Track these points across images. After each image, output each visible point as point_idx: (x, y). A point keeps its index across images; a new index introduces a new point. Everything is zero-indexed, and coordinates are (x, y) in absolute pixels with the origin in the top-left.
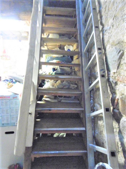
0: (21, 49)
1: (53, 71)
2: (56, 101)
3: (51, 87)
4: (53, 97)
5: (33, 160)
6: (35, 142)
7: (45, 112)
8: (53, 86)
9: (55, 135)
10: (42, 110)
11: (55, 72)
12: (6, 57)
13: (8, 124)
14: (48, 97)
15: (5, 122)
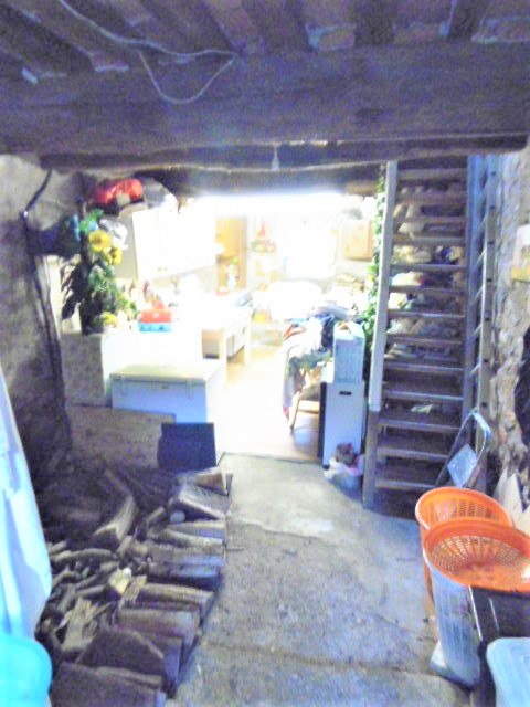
0: (305, 222)
1: (409, 299)
2: (414, 356)
3: (405, 331)
6: (383, 409)
8: (409, 329)
10: (392, 366)
11: (411, 302)
12: (266, 245)
13: (346, 380)
14: (401, 350)
15: (342, 376)
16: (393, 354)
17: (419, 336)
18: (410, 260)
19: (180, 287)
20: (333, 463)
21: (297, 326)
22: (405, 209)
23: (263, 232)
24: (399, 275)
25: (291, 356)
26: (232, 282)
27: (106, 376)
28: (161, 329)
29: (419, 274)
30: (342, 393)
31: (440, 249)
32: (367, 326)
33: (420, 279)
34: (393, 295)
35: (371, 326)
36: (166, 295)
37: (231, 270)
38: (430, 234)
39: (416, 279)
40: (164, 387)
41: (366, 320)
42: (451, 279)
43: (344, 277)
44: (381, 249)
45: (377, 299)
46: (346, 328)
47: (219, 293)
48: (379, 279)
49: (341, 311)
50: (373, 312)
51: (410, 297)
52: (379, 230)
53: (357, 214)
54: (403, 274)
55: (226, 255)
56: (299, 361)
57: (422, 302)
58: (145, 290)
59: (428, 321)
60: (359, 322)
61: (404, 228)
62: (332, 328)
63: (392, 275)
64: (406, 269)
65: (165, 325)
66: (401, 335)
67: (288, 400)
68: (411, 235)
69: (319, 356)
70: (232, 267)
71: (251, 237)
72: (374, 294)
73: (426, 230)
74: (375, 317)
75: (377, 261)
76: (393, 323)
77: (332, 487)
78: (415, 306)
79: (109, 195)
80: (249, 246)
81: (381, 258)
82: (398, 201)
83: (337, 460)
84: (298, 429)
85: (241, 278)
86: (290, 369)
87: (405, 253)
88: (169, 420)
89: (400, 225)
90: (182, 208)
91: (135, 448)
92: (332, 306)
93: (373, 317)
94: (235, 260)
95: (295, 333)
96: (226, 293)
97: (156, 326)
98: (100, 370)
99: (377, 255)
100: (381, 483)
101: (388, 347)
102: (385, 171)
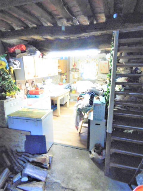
0: (88, 62)
1: (123, 87)
2: (126, 109)
3: (122, 100)
4: (124, 107)
5: (112, 141)
6: (113, 131)
7: (119, 115)
8: (123, 99)
9: (125, 131)
10: (117, 114)
11: (124, 88)
12: (76, 70)
13: (98, 120)
14: (120, 107)
15: (97, 118)
16: (117, 108)
17: (128, 102)
18: (123, 73)
19: (45, 82)
20: (93, 152)
21: (81, 96)
22: (121, 54)
23: (75, 65)
24: (119, 78)
25: (78, 108)
26: (64, 81)
27: (6, 116)
28: (36, 97)
29: (126, 78)
30: (96, 124)
31: (134, 68)
32: (107, 98)
33: (127, 80)
34: (117, 85)
35: (108, 98)
36: (40, 85)
37: (64, 77)
38: (131, 63)
39: (125, 80)
40: (26, 121)
41: (106, 95)
42: (139, 80)
43: (100, 79)
44: (112, 68)
45: (110, 87)
46: (99, 98)
47: (60, 84)
48: (111, 80)
49: (97, 91)
50: (109, 92)
51: (123, 86)
52: (111, 61)
53: (105, 59)
54: (120, 78)
55: (62, 72)
56: (81, 110)
57: (128, 88)
58: (32, 83)
59: (131, 96)
60: (103, 96)
61: (121, 61)
62: (93, 98)
63: (117, 78)
64: (122, 76)
65: (37, 96)
66: (120, 101)
67: (77, 124)
68: (124, 63)
69: (88, 108)
70: (64, 76)
71: (71, 67)
72: (110, 85)
73: (129, 61)
74: (110, 94)
75: (111, 72)
76: (117, 96)
77: (92, 162)
78: (125, 89)
79: (12, 50)
80: (71, 70)
81: (112, 71)
82: (118, 51)
83: (95, 151)
84: (82, 133)
85: (68, 80)
86: (78, 113)
87: (121, 70)
88: (29, 134)
89: (119, 60)
90: (44, 56)
91: (17, 144)
92: (94, 90)
93: (109, 94)
94: (66, 74)
95: (80, 99)
96: (62, 84)
97: (34, 96)
98: (4, 114)
99: (110, 70)
100: (112, 165)
101: (115, 106)
102: (114, 40)
